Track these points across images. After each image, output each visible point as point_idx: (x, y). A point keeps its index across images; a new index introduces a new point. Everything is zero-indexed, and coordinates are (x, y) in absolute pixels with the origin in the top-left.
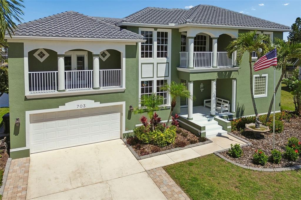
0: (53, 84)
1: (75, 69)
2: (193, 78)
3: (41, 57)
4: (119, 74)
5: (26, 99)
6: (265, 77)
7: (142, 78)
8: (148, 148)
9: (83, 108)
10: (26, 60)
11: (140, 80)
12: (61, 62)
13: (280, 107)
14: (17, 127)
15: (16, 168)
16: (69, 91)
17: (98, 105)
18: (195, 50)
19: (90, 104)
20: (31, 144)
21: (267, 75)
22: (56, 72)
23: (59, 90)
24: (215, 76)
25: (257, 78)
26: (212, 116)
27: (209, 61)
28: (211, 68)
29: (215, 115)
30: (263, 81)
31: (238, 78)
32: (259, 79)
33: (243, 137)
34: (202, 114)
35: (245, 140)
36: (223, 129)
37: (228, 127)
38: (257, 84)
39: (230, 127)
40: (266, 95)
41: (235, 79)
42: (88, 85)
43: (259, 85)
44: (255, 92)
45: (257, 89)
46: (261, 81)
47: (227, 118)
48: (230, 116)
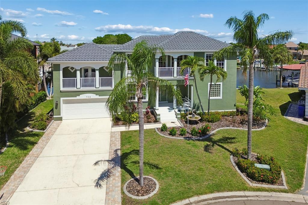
0: (74, 84)
2: (159, 83)
3: (72, 70)
4: (111, 80)
5: (61, 92)
6: (220, 85)
9: (89, 98)
10: (61, 72)
12: (78, 73)
13: (235, 107)
14: (56, 105)
15: (54, 124)
16: (83, 89)
17: (98, 97)
18: (159, 66)
19: (93, 96)
20: (63, 114)
21: (221, 83)
22: (75, 78)
23: (77, 88)
24: (175, 83)
25: (212, 85)
26: (174, 109)
27: (171, 73)
28: (172, 78)
29: (176, 109)
30: (218, 87)
31: (194, 85)
32: (215, 86)
33: (184, 123)
34: (169, 108)
35: (182, 124)
36: (176, 117)
37: (178, 116)
38: (213, 89)
39: (180, 116)
40: (221, 97)
41: (192, 85)
42: (93, 86)
43: (215, 90)
44: (211, 95)
45: (213, 93)
46: (217, 88)
47: (185, 111)
48: (187, 110)
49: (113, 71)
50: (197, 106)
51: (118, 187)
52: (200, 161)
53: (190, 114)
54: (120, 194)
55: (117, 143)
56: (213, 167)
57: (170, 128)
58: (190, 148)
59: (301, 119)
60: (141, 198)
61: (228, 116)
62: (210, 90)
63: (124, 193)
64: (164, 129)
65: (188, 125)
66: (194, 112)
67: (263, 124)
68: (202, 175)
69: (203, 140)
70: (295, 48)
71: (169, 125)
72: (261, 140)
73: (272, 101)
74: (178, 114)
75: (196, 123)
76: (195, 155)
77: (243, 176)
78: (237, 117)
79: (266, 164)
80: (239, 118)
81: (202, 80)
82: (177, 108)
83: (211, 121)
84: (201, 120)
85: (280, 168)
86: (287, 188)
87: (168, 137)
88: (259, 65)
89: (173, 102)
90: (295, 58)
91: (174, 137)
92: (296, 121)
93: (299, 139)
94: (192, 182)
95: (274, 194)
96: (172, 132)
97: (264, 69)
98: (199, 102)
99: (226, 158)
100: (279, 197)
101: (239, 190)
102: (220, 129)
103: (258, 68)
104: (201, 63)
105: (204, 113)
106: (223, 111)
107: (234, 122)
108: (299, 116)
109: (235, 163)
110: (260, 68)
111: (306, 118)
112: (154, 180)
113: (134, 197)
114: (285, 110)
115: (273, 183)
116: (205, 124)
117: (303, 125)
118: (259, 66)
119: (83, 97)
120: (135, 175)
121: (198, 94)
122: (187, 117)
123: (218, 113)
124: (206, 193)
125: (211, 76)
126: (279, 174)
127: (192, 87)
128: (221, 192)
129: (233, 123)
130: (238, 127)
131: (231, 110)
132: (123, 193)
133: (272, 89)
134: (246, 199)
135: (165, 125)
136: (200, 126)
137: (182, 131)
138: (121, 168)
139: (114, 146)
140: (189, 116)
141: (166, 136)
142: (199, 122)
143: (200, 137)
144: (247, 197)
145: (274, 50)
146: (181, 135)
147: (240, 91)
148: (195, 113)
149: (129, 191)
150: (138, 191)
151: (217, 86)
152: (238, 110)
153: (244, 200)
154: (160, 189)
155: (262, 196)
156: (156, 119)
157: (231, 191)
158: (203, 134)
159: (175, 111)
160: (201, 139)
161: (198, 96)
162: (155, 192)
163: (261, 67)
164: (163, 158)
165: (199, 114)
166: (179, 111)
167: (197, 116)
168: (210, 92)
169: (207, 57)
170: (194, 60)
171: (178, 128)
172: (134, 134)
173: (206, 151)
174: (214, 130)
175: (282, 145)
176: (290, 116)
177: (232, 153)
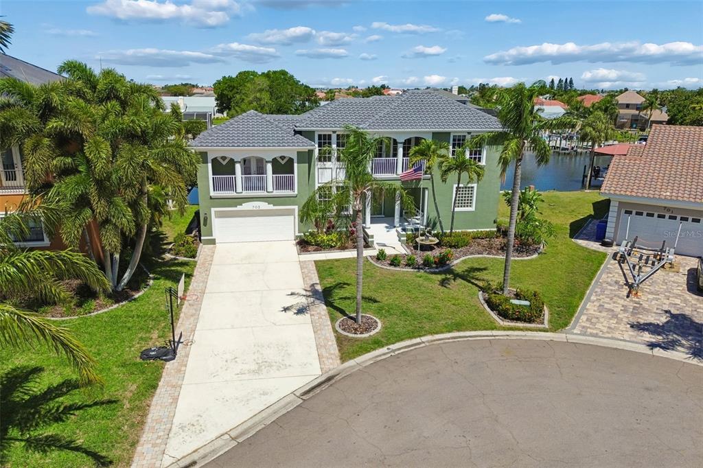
0: (231, 186)
1: (254, 174)
3: (224, 160)
4: (292, 179)
5: (211, 198)
6: (472, 187)
7: (319, 183)
8: (310, 248)
9: (258, 209)
10: (210, 165)
11: (317, 186)
12: (238, 167)
13: (496, 224)
14: (205, 220)
15: (205, 250)
16: (246, 194)
17: (271, 207)
19: (264, 206)
20: (216, 235)
21: (475, 185)
22: (233, 176)
23: (237, 192)
24: (398, 184)
25: (460, 188)
26: (395, 227)
27: (392, 168)
28: (395, 176)
29: (398, 227)
30: (470, 192)
31: (431, 188)
32: (464, 189)
33: (412, 248)
34: (387, 225)
35: (408, 251)
36: (399, 241)
37: (402, 239)
38: (461, 195)
39: (405, 238)
40: (473, 209)
41: (427, 188)
42: (262, 188)
43: (463, 197)
44: (457, 205)
45: (460, 202)
46: (467, 192)
47: (412, 231)
48: (417, 230)
49: (296, 165)
50: (432, 223)
51: (328, 326)
52: (435, 298)
53: (422, 235)
54: (332, 333)
55: (313, 275)
56: (453, 304)
57: (391, 256)
58: (421, 282)
59: (597, 243)
60: (359, 336)
61: (483, 239)
62: (456, 198)
63: (337, 331)
64: (381, 257)
65: (419, 252)
66: (428, 232)
67: (536, 250)
68: (437, 314)
69: (440, 273)
70: (637, 105)
71: (389, 252)
72: (528, 273)
73: (560, 215)
74: (403, 236)
75: (430, 248)
76: (428, 291)
77: (493, 315)
78: (496, 240)
79: (526, 300)
80: (498, 242)
81: (444, 181)
82: (400, 226)
83: (456, 247)
84: (438, 245)
85: (543, 304)
86: (547, 327)
87: (388, 268)
88: (558, 142)
89: (394, 216)
90: (634, 126)
91: (397, 269)
92: (589, 247)
93: (583, 272)
94: (425, 320)
95: (529, 333)
96: (394, 262)
97: (566, 152)
98: (436, 215)
99: (473, 295)
100: (535, 336)
101: (486, 329)
102: (467, 257)
103: (555, 149)
104: (443, 151)
105: (444, 234)
106: (475, 230)
107: (491, 248)
108: (597, 238)
109: (484, 300)
110: (559, 148)
111: (606, 242)
112: (375, 318)
113: (351, 335)
114: (577, 229)
115: (530, 321)
116: (444, 250)
117: (598, 252)
118: (558, 145)
119: (247, 206)
120: (348, 313)
121: (435, 203)
122: (417, 240)
123: (467, 234)
124: (442, 332)
125: (460, 174)
126: (541, 311)
127: (427, 192)
128: (462, 331)
129: (489, 249)
130: (496, 255)
131: (488, 230)
132: (335, 331)
133: (568, 192)
134: (493, 338)
135: (383, 252)
136: (437, 252)
137: (410, 259)
138: (327, 306)
139: (309, 279)
140: (421, 238)
141: (385, 267)
142: (435, 247)
143: (437, 268)
144: (495, 336)
145: (591, 109)
146: (408, 265)
147: (505, 198)
148: (430, 233)
149: (344, 330)
150: (356, 330)
151: (467, 189)
152: (499, 230)
153: (490, 340)
154: (383, 327)
155: (513, 336)
156: (367, 243)
157: (476, 330)
158: (442, 265)
159: (397, 231)
160: (437, 270)
161: (436, 207)
162: (377, 330)
163: (562, 146)
164: (384, 294)
165: (435, 236)
166: (404, 230)
167: (433, 239)
168: (455, 200)
169: (454, 140)
170: (433, 147)
171: (404, 256)
172: (336, 263)
173: (442, 286)
174: (458, 258)
175: (556, 279)
176: (582, 239)
177: (481, 289)
